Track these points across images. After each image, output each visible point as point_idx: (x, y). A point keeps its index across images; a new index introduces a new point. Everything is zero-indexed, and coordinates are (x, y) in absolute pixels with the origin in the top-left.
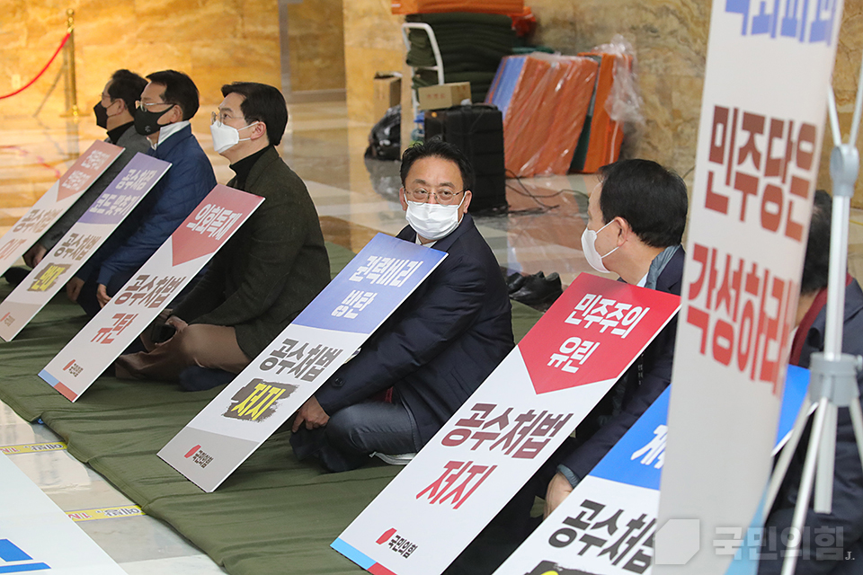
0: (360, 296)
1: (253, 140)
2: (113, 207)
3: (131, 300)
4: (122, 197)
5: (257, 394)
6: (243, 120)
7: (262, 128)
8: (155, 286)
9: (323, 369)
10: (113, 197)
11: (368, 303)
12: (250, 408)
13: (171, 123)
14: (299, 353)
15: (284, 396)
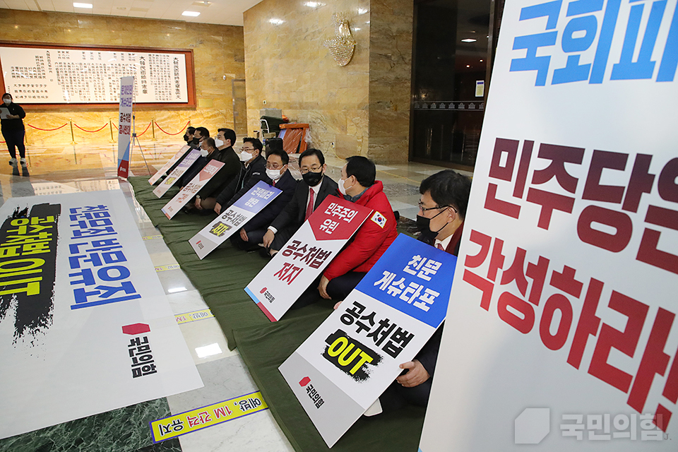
0: (254, 200)
1: (227, 144)
2: (187, 163)
3: (187, 190)
4: (190, 160)
5: (220, 227)
7: (229, 141)
8: (194, 187)
9: (240, 223)
11: (256, 203)
12: (217, 232)
14: (234, 216)
15: (228, 229)
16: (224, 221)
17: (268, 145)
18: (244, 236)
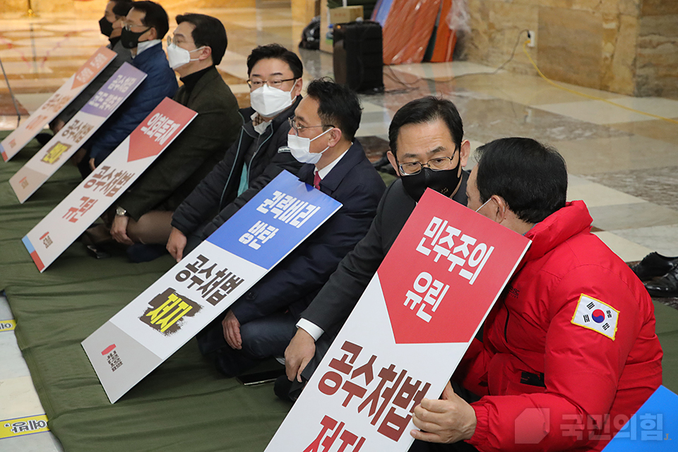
0: (264, 228)
1: (201, 60)
2: (105, 103)
3: (95, 186)
4: (111, 96)
5: (169, 305)
6: (193, 45)
7: (208, 51)
8: (113, 177)
9: (225, 295)
10: (106, 95)
11: (271, 237)
12: (161, 318)
13: (148, 40)
14: (209, 272)
15: (191, 314)
16: (182, 288)
17: (340, 43)
18: (233, 332)
